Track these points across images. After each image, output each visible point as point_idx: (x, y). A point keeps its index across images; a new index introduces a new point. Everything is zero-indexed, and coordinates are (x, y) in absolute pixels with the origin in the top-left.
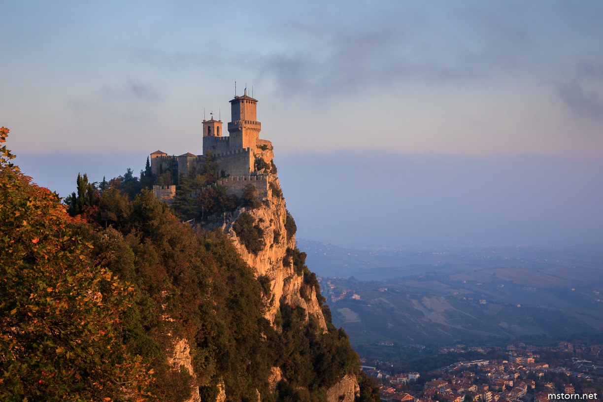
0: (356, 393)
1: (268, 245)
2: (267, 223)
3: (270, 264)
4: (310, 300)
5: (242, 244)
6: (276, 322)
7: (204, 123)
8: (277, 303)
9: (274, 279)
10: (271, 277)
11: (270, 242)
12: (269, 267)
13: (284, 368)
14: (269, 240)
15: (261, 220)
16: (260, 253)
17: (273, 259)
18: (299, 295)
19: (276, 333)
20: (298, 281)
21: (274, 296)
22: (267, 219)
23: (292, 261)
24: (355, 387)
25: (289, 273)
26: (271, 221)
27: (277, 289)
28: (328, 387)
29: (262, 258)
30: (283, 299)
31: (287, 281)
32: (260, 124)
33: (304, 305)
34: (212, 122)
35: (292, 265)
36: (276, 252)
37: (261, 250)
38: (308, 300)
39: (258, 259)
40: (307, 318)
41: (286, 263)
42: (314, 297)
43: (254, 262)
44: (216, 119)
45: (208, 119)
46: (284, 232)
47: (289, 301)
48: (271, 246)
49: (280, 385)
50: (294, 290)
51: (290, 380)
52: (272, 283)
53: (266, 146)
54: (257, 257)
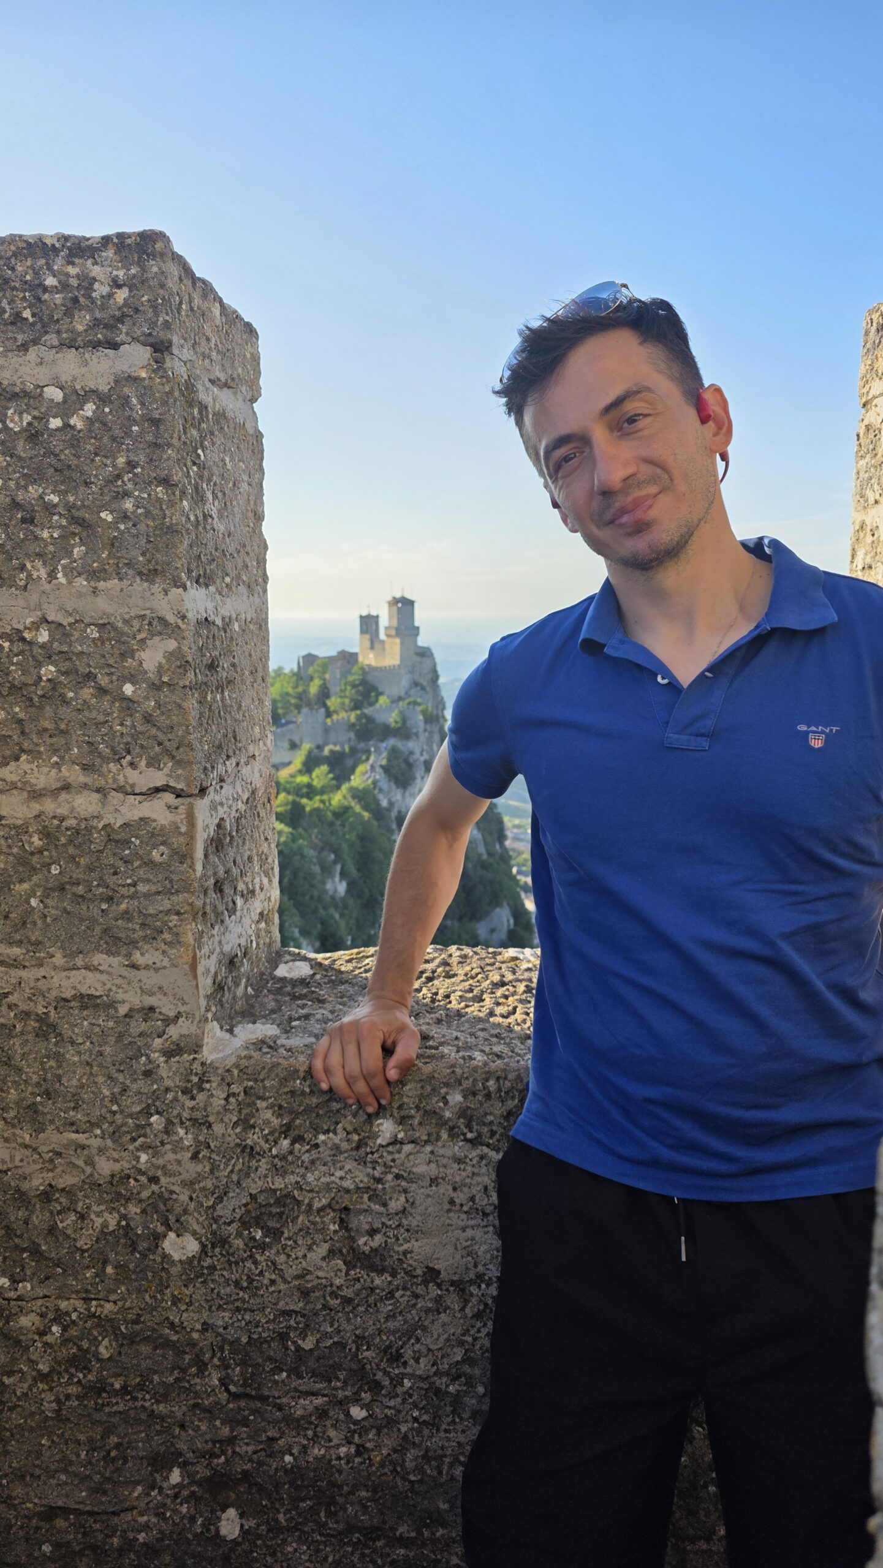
0: (509, 925)
1: (418, 776)
2: (417, 755)
5: (390, 781)
7: (361, 617)
15: (411, 753)
16: (409, 788)
22: (417, 751)
24: (508, 921)
28: (479, 920)
32: (418, 628)
34: (369, 617)
37: (410, 785)
39: (407, 794)
43: (403, 796)
44: (374, 613)
45: (364, 613)
53: (425, 653)
54: (405, 792)
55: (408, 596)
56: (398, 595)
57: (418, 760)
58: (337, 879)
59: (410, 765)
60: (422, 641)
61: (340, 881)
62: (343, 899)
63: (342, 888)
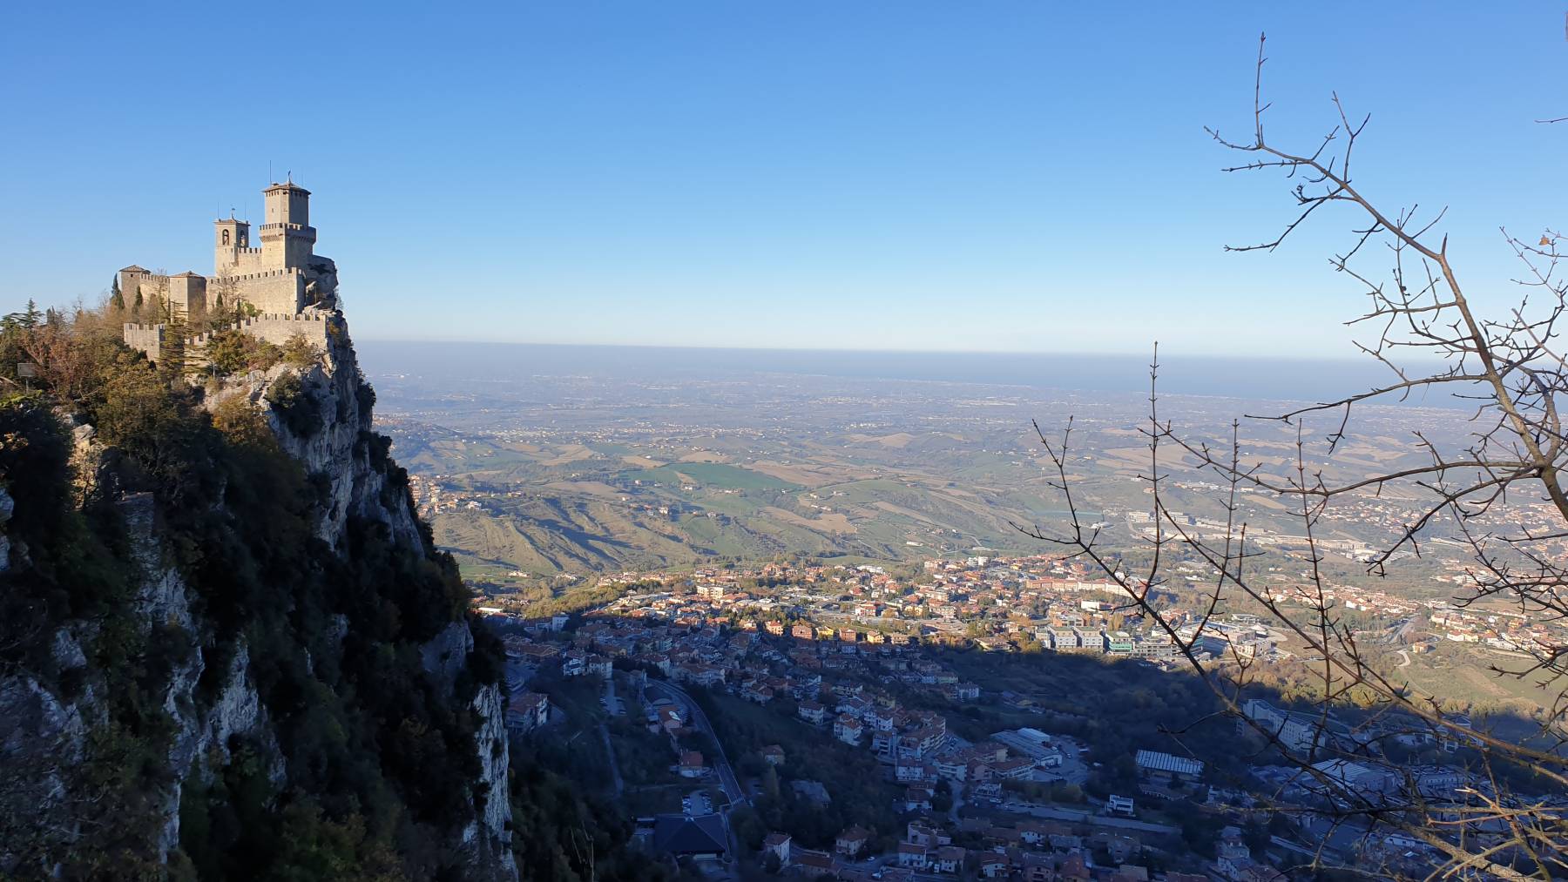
0: (467, 648)
1: (328, 424)
3: (331, 454)
9: (336, 478)
10: (332, 474)
11: (330, 420)
12: (327, 459)
13: (353, 615)
14: (328, 418)
17: (336, 446)
19: (340, 561)
20: (376, 482)
21: (337, 503)
22: (325, 384)
24: (467, 639)
25: (362, 468)
27: (343, 495)
29: (317, 444)
30: (352, 508)
31: (358, 481)
32: (314, 230)
33: (388, 519)
36: (340, 436)
37: (316, 432)
38: (394, 511)
39: (310, 447)
40: (392, 538)
41: (357, 453)
47: (362, 511)
49: (345, 640)
50: (369, 495)
51: (363, 631)
53: (322, 268)
54: (307, 443)
55: (298, 185)
56: (285, 183)
57: (325, 398)
59: (315, 405)
60: (318, 250)
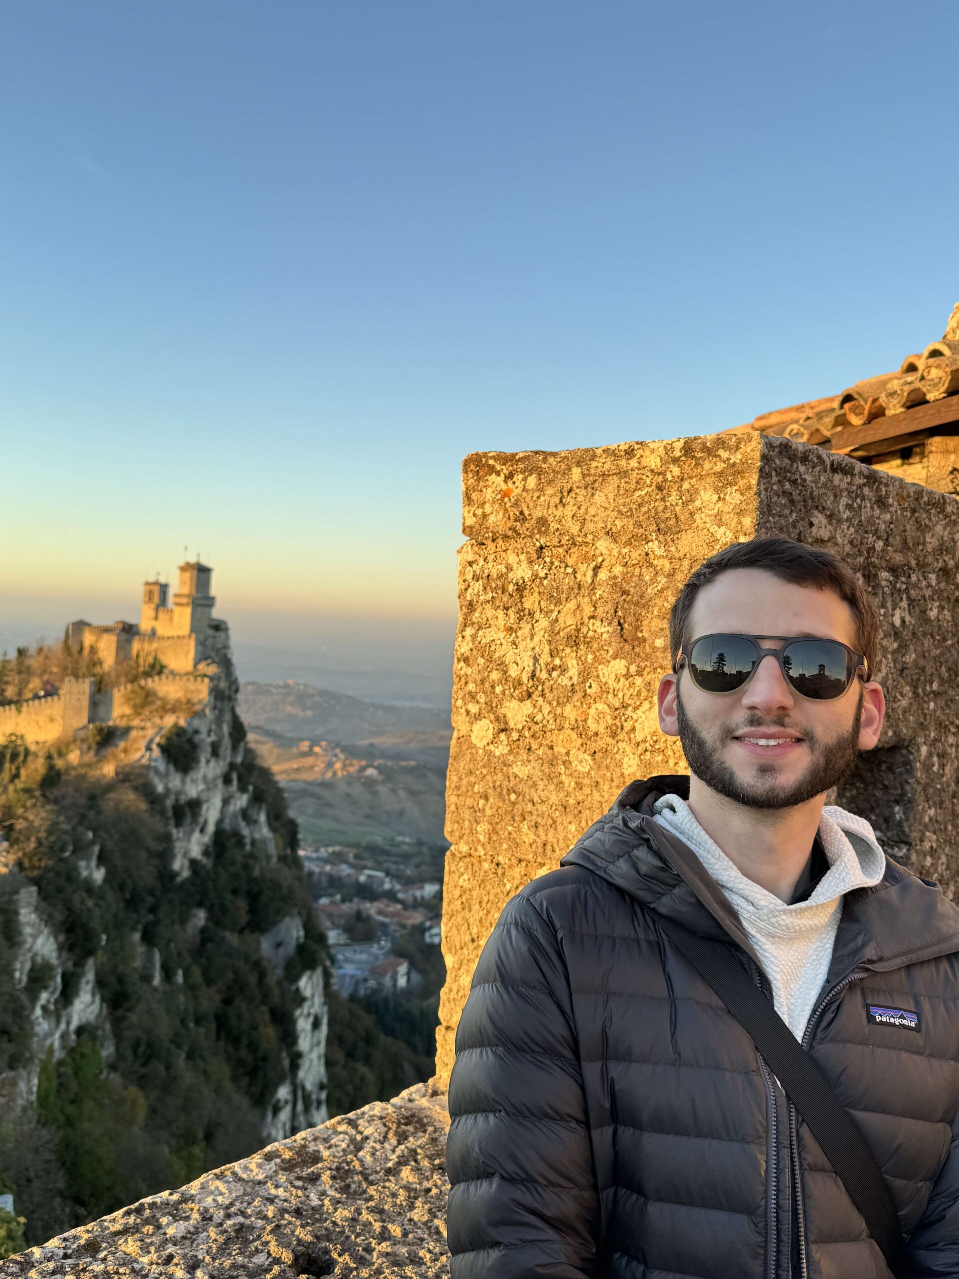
0: (298, 938)
1: (203, 761)
2: (203, 735)
3: (205, 783)
4: (256, 822)
6: (206, 853)
7: (146, 584)
8: (211, 828)
9: (208, 801)
10: (204, 799)
11: (206, 757)
12: (201, 787)
13: (210, 910)
14: (204, 756)
16: (192, 771)
17: (210, 776)
18: (240, 818)
19: (204, 867)
20: (242, 801)
21: (206, 823)
22: (204, 730)
23: (234, 776)
25: (230, 791)
26: (209, 733)
27: (211, 813)
28: (263, 933)
29: (195, 777)
30: (220, 822)
31: (226, 802)
33: (245, 831)
34: (156, 583)
35: (235, 783)
36: (214, 768)
37: (192, 769)
38: (253, 823)
39: (188, 780)
40: (248, 848)
41: (227, 780)
42: (263, 818)
43: (183, 782)
44: (163, 580)
45: (152, 580)
46: (227, 743)
47: (227, 825)
48: (208, 762)
49: (203, 931)
50: (234, 812)
51: (217, 923)
52: (205, 807)
53: (218, 627)
54: (187, 777)
55: (205, 562)
56: (193, 560)
57: (203, 741)
58: (93, 864)
59: (194, 747)
61: (98, 867)
62: (101, 887)
63: (99, 875)
